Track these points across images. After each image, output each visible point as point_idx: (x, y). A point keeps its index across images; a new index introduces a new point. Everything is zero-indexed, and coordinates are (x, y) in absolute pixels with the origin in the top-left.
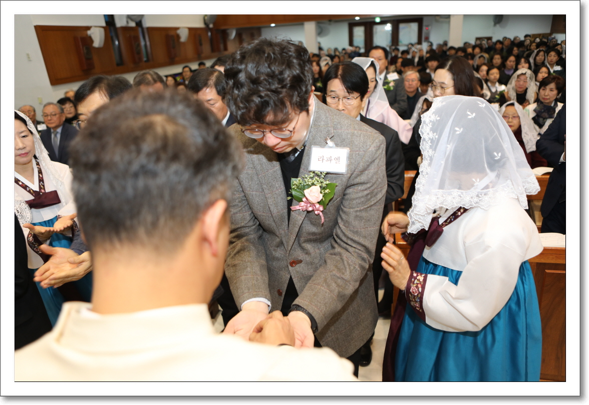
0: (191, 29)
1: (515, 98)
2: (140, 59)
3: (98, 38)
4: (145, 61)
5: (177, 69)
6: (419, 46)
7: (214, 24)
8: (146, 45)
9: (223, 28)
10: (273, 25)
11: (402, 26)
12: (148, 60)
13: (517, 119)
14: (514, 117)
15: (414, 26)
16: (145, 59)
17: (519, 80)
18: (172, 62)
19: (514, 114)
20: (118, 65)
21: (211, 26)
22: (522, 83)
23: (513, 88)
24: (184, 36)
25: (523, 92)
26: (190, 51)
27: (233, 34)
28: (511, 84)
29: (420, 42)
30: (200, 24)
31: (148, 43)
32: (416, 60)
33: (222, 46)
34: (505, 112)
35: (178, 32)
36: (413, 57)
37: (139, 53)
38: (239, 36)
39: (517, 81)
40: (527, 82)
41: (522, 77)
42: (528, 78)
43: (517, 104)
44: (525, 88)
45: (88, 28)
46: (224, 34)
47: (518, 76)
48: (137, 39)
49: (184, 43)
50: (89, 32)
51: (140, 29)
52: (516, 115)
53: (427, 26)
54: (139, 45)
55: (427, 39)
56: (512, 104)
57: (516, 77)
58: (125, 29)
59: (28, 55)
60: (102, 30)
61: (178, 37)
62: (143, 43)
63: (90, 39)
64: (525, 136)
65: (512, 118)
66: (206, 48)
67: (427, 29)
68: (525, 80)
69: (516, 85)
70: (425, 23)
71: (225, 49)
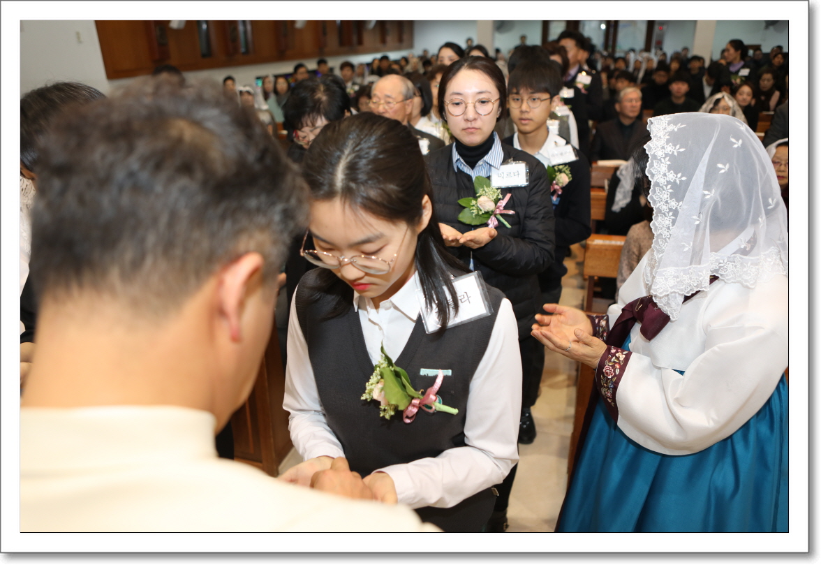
2: (236, 49)
4: (244, 53)
5: (288, 68)
6: (645, 55)
8: (245, 32)
12: (247, 52)
15: (641, 25)
16: (243, 50)
18: (281, 56)
20: (204, 56)
26: (308, 41)
29: (647, 48)
31: (249, 28)
32: (641, 75)
33: (355, 38)
34: (775, 156)
36: (637, 69)
37: (235, 40)
38: (381, 24)
49: (301, 30)
53: (662, 24)
54: (235, 29)
55: (659, 45)
59: (78, 34)
62: (241, 28)
66: (332, 40)
67: (661, 29)
71: (360, 42)
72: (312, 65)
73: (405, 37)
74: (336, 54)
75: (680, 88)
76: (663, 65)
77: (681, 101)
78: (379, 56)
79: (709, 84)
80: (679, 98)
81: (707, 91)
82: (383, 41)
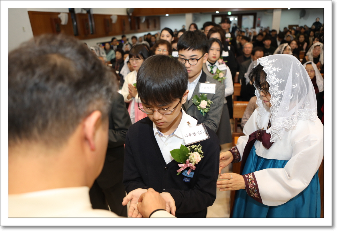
0: (119, 16)
1: (313, 60)
2: (88, 32)
3: (64, 19)
4: (91, 34)
5: (109, 39)
6: (254, 30)
7: (133, 13)
8: (92, 25)
9: (138, 16)
10: (167, 15)
11: (244, 17)
12: (93, 33)
13: (314, 72)
14: (312, 71)
15: (251, 18)
16: (91, 32)
17: (315, 49)
18: (106, 35)
19: (312, 69)
21: (131, 14)
22: (317, 51)
23: (311, 54)
24: (114, 20)
25: (317, 57)
26: (118, 28)
27: (143, 20)
28: (310, 51)
29: (254, 27)
30: (124, 13)
31: (93, 23)
32: (252, 38)
33: (136, 27)
35: (112, 17)
36: (250, 36)
37: (88, 28)
38: (147, 21)
39: (314, 50)
40: (320, 50)
41: (318, 48)
42: (321, 49)
43: (313, 63)
44: (318, 54)
45: (59, 13)
46: (138, 20)
47: (315, 47)
48: (87, 20)
49: (114, 24)
50: (59, 16)
51: (89, 15)
52: (313, 70)
53: (259, 18)
54: (88, 24)
55: (259, 25)
56: (310, 63)
57: (314, 47)
58: (81, 15)
59: (23, 28)
60: (67, 15)
61: (111, 20)
62: (90, 24)
63: (59, 20)
64: (318, 83)
65: (310, 72)
66: (127, 28)
67: (259, 20)
68: (319, 50)
69: (313, 52)
70: (258, 16)
71: (139, 28)
72: (119, 38)
73: (157, 25)
74: (129, 33)
75: (268, 42)
76: (261, 34)
77: (269, 47)
78: (146, 33)
79: (279, 41)
80: (268, 46)
81: (279, 43)
82: (148, 27)
